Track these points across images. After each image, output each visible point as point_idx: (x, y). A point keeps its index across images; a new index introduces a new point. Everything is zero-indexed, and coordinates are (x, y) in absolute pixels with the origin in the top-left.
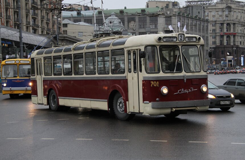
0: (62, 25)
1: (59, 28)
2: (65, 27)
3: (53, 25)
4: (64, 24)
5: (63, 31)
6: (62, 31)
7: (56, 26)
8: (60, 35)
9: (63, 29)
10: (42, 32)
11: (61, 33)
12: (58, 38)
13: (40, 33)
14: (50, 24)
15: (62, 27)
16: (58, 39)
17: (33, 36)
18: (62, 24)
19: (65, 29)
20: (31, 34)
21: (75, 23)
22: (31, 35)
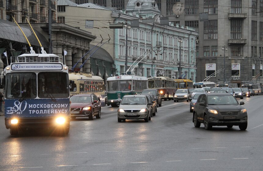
0: (56, 8)
1: (52, 13)
2: (62, 11)
3: (42, 8)
4: (59, 6)
5: (58, 18)
6: (56, 17)
7: (46, 10)
8: (54, 25)
9: (57, 14)
10: (23, 19)
11: (55, 21)
12: (50, 29)
13: (20, 21)
14: (37, 5)
15: (56, 12)
16: (50, 32)
17: (7, 25)
18: (56, 6)
19: (62, 14)
20: (5, 22)
21: (78, 6)
22: (5, 24)
